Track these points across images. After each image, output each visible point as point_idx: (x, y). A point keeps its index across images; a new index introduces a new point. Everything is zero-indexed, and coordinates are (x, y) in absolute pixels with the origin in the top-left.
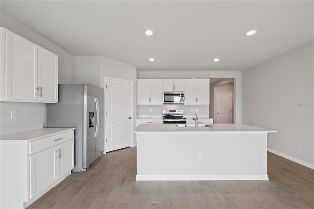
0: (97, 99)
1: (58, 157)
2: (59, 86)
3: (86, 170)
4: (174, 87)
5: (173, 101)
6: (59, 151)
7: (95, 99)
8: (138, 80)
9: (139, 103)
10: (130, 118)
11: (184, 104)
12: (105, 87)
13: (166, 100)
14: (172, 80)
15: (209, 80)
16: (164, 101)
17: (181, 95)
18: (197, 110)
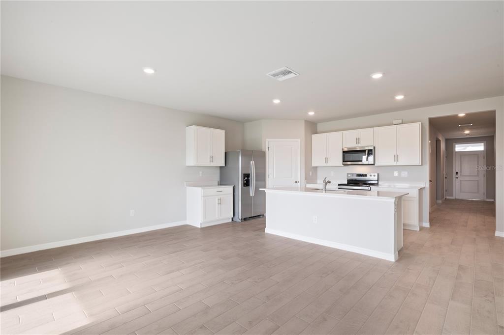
0: (253, 162)
1: (220, 203)
2: (226, 153)
3: (240, 221)
4: (358, 141)
5: (362, 161)
6: (220, 200)
7: (251, 162)
8: (313, 135)
9: (314, 165)
10: (296, 182)
11: (376, 165)
12: (267, 149)
13: (346, 160)
14: (356, 131)
15: (420, 123)
16: (344, 162)
17: (367, 152)
18: (404, 174)
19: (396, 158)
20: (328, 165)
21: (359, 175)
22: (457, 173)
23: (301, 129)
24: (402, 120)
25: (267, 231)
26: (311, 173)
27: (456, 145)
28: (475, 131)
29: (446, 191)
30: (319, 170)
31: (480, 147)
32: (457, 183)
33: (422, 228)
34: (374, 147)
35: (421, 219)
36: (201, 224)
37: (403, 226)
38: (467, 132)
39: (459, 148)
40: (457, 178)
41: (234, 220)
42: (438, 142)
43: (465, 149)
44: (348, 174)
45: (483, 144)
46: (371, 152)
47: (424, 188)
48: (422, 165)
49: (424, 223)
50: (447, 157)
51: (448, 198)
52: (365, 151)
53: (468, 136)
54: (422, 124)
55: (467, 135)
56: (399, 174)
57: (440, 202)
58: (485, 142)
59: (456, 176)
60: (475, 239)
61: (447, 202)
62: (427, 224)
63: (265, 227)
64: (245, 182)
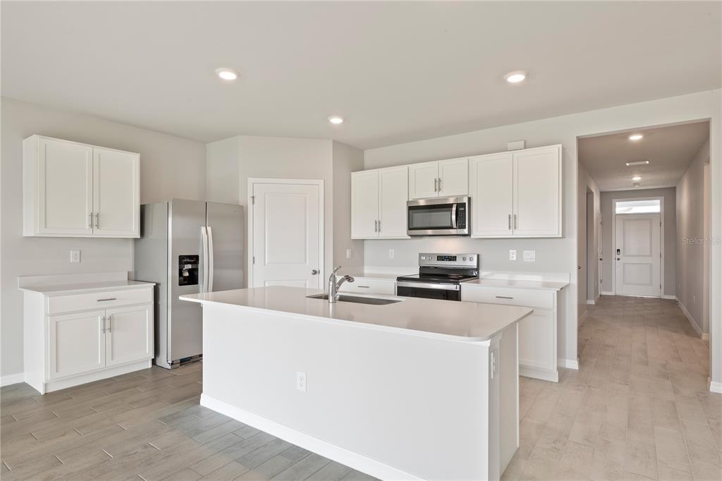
0: (209, 229)
2: (143, 210)
3: (169, 367)
4: (438, 184)
7: (203, 229)
8: (353, 174)
9: (355, 236)
10: (315, 272)
11: (472, 236)
12: (250, 201)
13: (415, 226)
14: (434, 164)
15: (561, 145)
16: (410, 229)
17: (454, 209)
18: (529, 256)
19: (512, 221)
20: (382, 235)
21: (441, 258)
22: (618, 250)
23: (326, 159)
24: (525, 142)
25: (206, 401)
26: (348, 252)
27: (617, 203)
28: (649, 177)
29: (601, 281)
30: (367, 246)
31: (654, 207)
32: (618, 268)
33: (563, 373)
34: (469, 199)
35: (561, 354)
36: (46, 385)
37: (520, 372)
38: (637, 178)
39: (621, 208)
40: (618, 259)
41: (158, 363)
42: (589, 194)
43: (630, 209)
44: (421, 255)
45: (658, 201)
46: (462, 209)
47: (568, 285)
48: (563, 237)
49: (567, 360)
50: (601, 223)
51: (604, 293)
52: (450, 206)
53: (637, 188)
54: (563, 149)
55: (636, 184)
56: (520, 255)
57: (592, 302)
58: (663, 197)
59: (618, 256)
60: (674, 404)
61: (603, 300)
62: (572, 364)
63: (202, 392)
64: (186, 274)
